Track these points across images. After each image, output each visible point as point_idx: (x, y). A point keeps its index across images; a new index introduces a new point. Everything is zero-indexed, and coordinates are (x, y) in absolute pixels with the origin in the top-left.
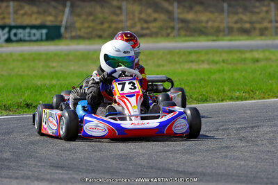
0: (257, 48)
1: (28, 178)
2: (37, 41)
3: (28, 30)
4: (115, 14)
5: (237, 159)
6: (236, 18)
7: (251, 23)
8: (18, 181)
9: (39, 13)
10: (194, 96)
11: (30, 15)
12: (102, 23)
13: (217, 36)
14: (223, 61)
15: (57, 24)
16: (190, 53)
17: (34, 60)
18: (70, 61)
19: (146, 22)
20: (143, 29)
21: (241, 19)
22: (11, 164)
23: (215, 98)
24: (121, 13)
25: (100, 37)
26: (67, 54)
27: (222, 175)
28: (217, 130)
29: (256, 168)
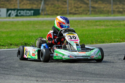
1: (26, 76)
2: (29, 16)
4: (63, 4)
5: (118, 68)
6: (116, 6)
8: (22, 77)
9: (30, 4)
10: (99, 40)
11: (26, 5)
12: (58, 8)
13: (108, 14)
14: (111, 25)
15: (38, 8)
16: (96, 21)
17: (28, 24)
18: (44, 25)
19: (77, 8)
20: (75, 11)
21: (119, 7)
22: (19, 70)
23: (108, 41)
24: (66, 4)
25: (57, 14)
26: (43, 22)
27: (111, 75)
28: (109, 55)
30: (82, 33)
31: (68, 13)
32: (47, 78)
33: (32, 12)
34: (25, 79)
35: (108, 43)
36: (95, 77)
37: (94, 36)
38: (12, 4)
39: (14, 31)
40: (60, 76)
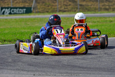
0: (112, 16)
1: (19, 70)
2: (22, 14)
3: (18, 9)
5: (104, 61)
6: (103, 4)
8: (14, 71)
9: (22, 2)
11: (19, 3)
12: (48, 6)
13: (95, 11)
14: (98, 22)
15: (30, 6)
17: (21, 21)
18: (35, 22)
21: (105, 5)
22: (12, 64)
24: (56, 2)
25: (48, 12)
26: (34, 19)
27: (98, 68)
29: (112, 65)
31: (58, 10)
32: (38, 72)
33: (25, 10)
34: (17, 73)
36: (82, 70)
38: (5, 3)
39: (8, 28)
40: (50, 70)
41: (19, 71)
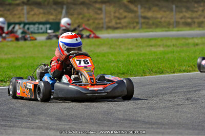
0: (197, 36)
1: (41, 128)
2: (43, 33)
3: (37, 26)
4: (98, 14)
5: (186, 112)
6: (181, 15)
7: (192, 18)
9: (44, 13)
10: (154, 70)
11: (38, 15)
12: (88, 20)
13: (168, 28)
14: (173, 45)
15: (57, 21)
16: (150, 40)
17: (42, 46)
19: (119, 19)
21: (185, 16)
22: (28, 119)
23: (169, 71)
24: (101, 13)
27: (175, 124)
28: (171, 93)
29: (199, 119)
30: (128, 59)
31: (105, 26)
34: (39, 133)
35: (170, 74)
36: (149, 128)
37: (146, 63)
38: (15, 14)
39: (20, 57)
40: (95, 127)
41: (41, 130)
